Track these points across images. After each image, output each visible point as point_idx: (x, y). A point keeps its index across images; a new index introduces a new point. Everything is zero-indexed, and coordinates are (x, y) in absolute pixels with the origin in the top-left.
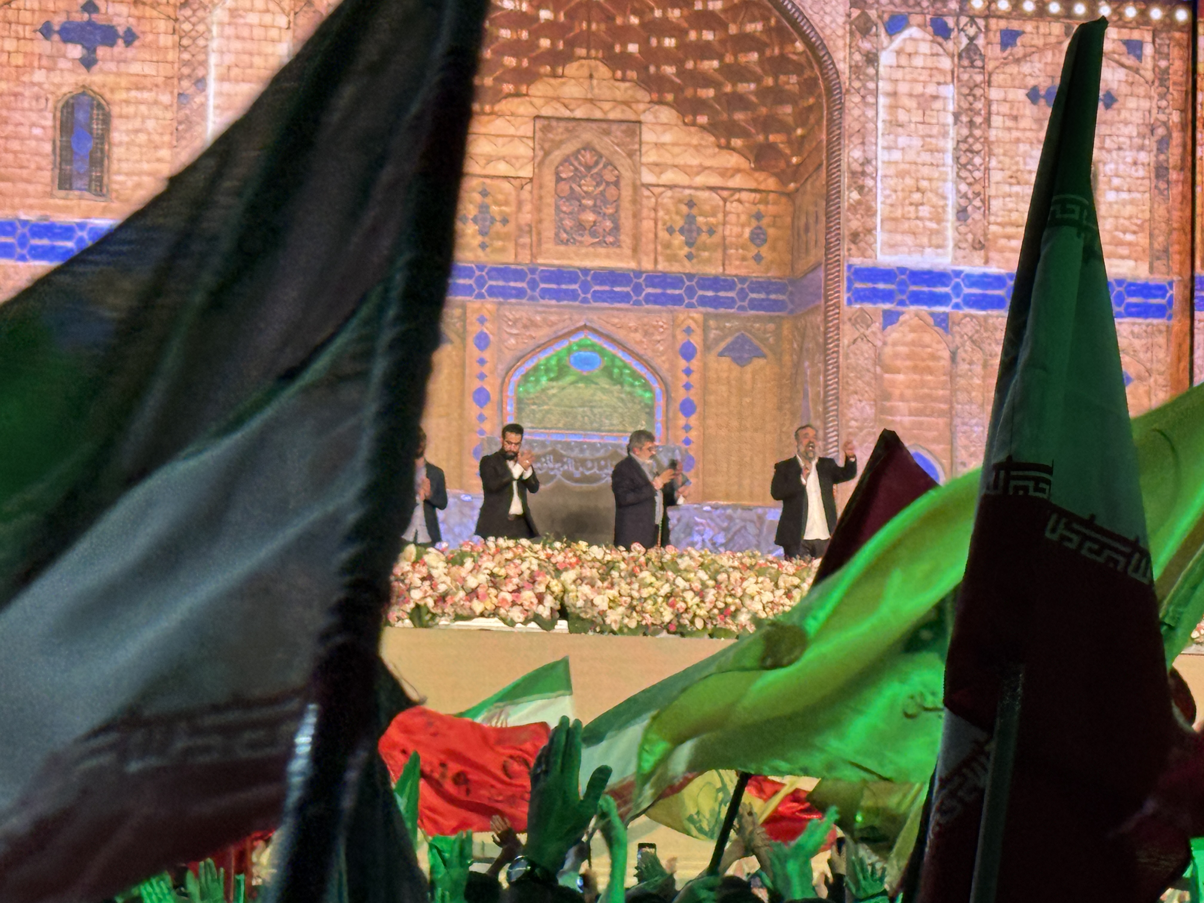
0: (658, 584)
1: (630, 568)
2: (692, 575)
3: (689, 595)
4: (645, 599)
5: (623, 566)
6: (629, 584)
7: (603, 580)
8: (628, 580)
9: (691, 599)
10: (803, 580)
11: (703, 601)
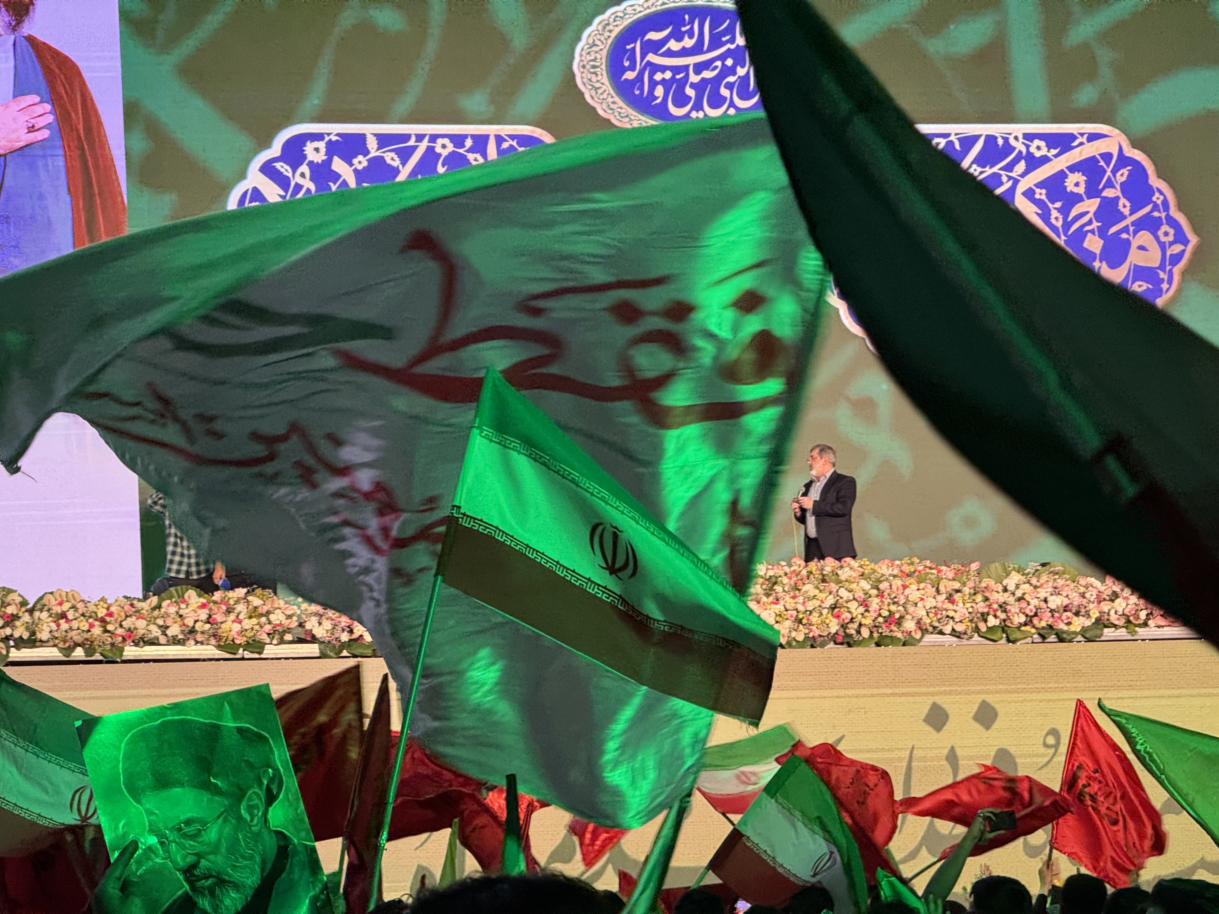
0: (822, 596)
1: (792, 583)
2: (854, 586)
3: (853, 605)
4: (811, 612)
5: (785, 580)
6: (794, 597)
7: (768, 595)
8: (792, 594)
9: (856, 609)
10: (964, 584)
11: (867, 611)
